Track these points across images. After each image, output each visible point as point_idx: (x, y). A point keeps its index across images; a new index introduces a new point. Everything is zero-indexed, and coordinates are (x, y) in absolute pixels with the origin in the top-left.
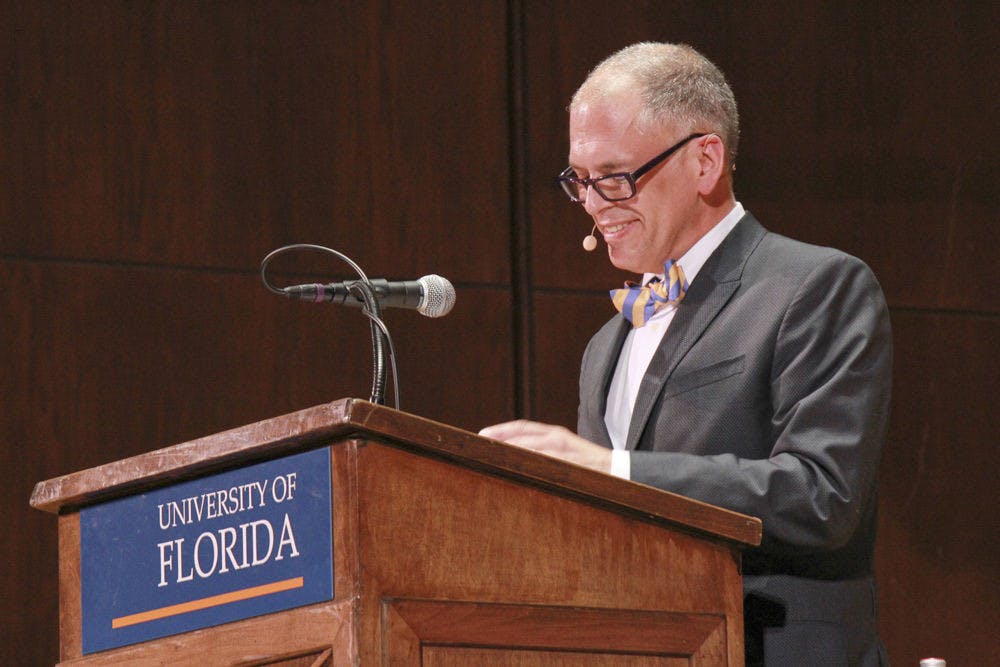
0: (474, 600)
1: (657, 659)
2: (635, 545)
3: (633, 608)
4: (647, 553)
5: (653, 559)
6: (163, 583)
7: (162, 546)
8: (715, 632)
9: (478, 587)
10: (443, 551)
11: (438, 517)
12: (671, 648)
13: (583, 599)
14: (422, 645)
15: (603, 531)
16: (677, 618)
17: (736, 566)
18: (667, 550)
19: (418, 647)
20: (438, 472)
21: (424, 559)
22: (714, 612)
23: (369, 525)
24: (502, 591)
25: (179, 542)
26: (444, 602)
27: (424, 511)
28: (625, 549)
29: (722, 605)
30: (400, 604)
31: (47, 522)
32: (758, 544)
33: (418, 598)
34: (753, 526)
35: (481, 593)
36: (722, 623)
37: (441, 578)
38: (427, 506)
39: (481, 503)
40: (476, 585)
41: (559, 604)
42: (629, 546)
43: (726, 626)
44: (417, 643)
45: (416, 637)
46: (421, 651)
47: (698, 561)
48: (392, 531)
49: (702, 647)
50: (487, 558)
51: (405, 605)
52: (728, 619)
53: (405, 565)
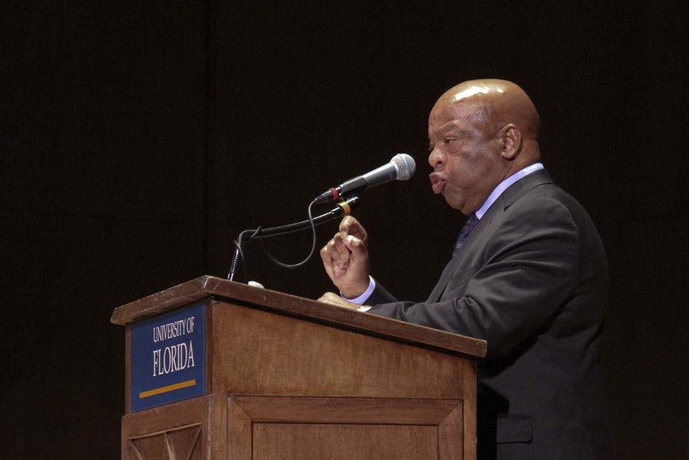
0: (291, 395)
1: (416, 427)
2: (403, 358)
3: (400, 396)
4: (411, 363)
5: (415, 366)
6: (155, 375)
7: (154, 352)
8: (455, 410)
9: (294, 387)
10: (270, 366)
11: (267, 345)
12: (424, 421)
13: (366, 391)
14: (253, 423)
15: (380, 351)
16: (431, 402)
17: (472, 369)
18: (425, 361)
19: (250, 424)
20: (267, 318)
21: (257, 370)
22: (456, 397)
23: (220, 351)
24: (310, 389)
25: (160, 350)
26: (269, 396)
27: (258, 341)
28: (395, 361)
29: (462, 394)
30: (239, 398)
31: (120, 330)
32: (484, 356)
33: (252, 394)
34: (480, 345)
35: (295, 390)
36: (461, 405)
37: (268, 382)
38: (260, 339)
39: (297, 335)
40: (291, 385)
41: (349, 395)
42: (398, 359)
43: (463, 406)
44: (249, 422)
45: (248, 418)
46: (252, 426)
47: (446, 367)
48: (235, 355)
49: (446, 419)
50: (300, 369)
51: (241, 399)
52: (465, 401)
53: (244, 375)
